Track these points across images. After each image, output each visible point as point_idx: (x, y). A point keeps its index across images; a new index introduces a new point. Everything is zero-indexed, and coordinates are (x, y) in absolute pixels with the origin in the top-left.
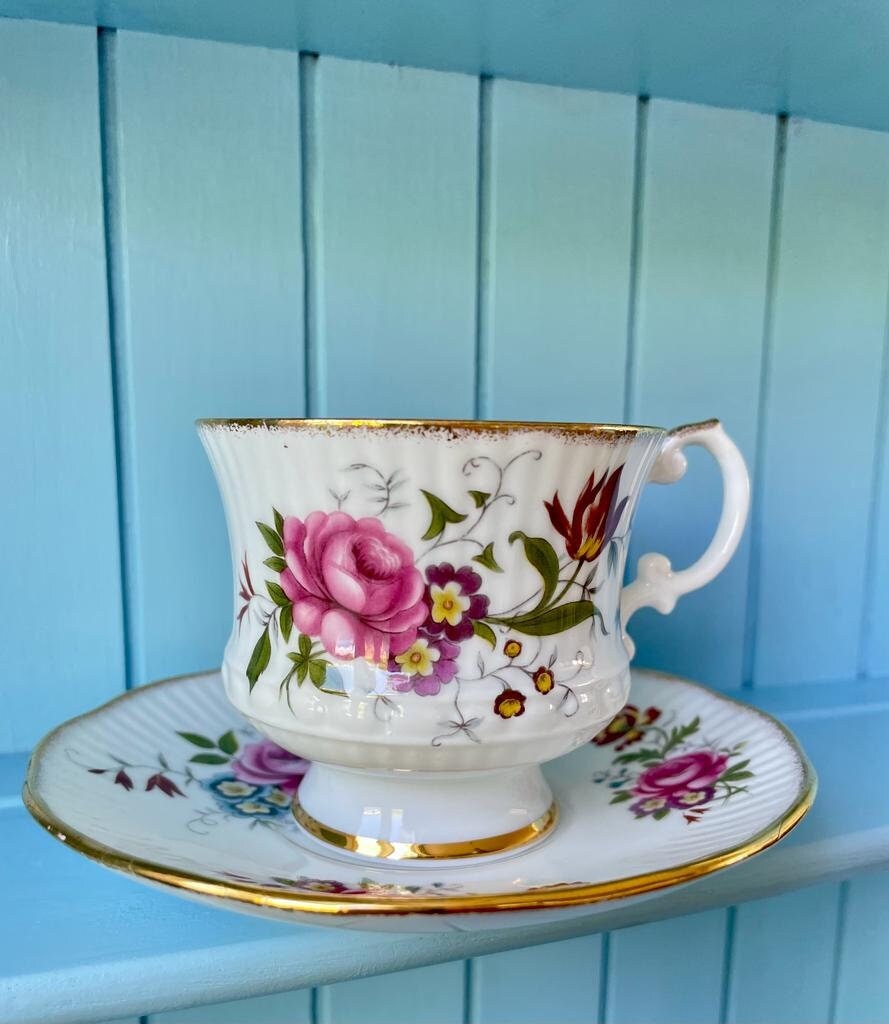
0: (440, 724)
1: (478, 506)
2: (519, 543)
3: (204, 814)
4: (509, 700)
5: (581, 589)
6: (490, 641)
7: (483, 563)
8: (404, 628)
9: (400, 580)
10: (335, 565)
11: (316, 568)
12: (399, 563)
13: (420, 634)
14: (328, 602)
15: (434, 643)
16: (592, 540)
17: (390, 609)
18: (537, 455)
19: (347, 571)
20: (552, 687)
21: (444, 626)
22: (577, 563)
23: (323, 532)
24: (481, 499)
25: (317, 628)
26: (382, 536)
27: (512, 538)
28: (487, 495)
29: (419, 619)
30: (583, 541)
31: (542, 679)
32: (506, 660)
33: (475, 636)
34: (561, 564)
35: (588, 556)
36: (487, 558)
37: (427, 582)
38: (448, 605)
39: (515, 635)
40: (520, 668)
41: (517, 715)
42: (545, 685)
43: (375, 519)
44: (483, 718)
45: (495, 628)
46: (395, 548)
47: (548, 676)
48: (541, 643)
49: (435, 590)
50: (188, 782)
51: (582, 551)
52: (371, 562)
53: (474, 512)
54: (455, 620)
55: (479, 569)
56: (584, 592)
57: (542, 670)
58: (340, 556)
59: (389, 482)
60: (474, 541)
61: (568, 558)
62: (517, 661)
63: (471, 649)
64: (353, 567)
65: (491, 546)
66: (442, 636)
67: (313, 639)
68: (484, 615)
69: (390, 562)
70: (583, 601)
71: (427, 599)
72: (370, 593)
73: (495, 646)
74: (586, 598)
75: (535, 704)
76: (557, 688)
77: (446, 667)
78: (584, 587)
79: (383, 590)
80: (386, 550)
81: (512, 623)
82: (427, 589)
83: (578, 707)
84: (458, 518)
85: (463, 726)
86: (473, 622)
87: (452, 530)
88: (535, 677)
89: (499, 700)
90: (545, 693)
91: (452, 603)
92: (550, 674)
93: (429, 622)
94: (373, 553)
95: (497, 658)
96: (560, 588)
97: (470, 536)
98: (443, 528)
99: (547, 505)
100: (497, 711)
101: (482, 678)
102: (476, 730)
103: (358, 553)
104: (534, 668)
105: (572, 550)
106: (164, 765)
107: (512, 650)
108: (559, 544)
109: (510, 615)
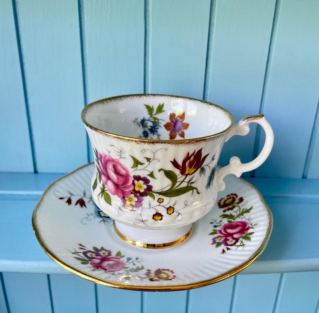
0: (136, 219)
1: (147, 161)
2: (162, 172)
3: (89, 215)
4: (157, 216)
5: (187, 183)
6: (153, 198)
7: (150, 177)
8: (127, 190)
9: (126, 177)
10: (109, 168)
11: (105, 168)
12: (125, 173)
13: (132, 193)
14: (109, 178)
15: (136, 196)
16: (191, 169)
17: (123, 184)
18: (166, 149)
19: (112, 171)
20: (173, 213)
21: (139, 192)
22: (184, 176)
23: (106, 159)
24: (148, 160)
25: (106, 183)
26: (121, 165)
27: (160, 170)
28: (150, 159)
29: (132, 189)
30: (187, 170)
31: (170, 210)
32: (158, 204)
33: (148, 196)
34: (178, 177)
35: (190, 174)
36: (151, 175)
37: (133, 179)
38: (140, 187)
39: (161, 196)
40: (163, 206)
41: (160, 220)
42: (170, 212)
43: (119, 160)
44: (149, 220)
45: (155, 194)
46: (124, 168)
47: (172, 209)
48: (170, 199)
49: (136, 182)
50: (90, 201)
51: (187, 172)
52: (118, 171)
53: (147, 163)
54: (142, 191)
55: (149, 178)
56: (188, 183)
57: (170, 207)
58: (110, 167)
59: (121, 151)
60: (147, 170)
61: (181, 175)
62: (162, 204)
63: (147, 199)
64: (114, 171)
65: (152, 172)
66: (138, 195)
67: (106, 186)
68: (151, 190)
69: (123, 172)
70: (188, 186)
71: (133, 184)
72: (118, 179)
73: (154, 199)
74: (189, 185)
75: (166, 217)
76: (175, 213)
77: (139, 203)
78: (188, 182)
79: (121, 179)
80: (122, 169)
81: (160, 193)
82: (133, 182)
83: (182, 218)
84: (142, 164)
85: (142, 221)
86: (148, 192)
87: (140, 167)
88: (168, 209)
89: (154, 216)
90: (170, 214)
91: (141, 186)
92: (173, 208)
93: (134, 190)
94: (118, 168)
95: (155, 203)
96: (177, 184)
97: (146, 169)
98: (137, 166)
99: (171, 162)
100: (153, 218)
101: (149, 208)
102: (147, 223)
103: (114, 167)
104: (168, 206)
105: (183, 172)
106: (85, 194)
107: (160, 201)
108: (177, 172)
109: (160, 191)
